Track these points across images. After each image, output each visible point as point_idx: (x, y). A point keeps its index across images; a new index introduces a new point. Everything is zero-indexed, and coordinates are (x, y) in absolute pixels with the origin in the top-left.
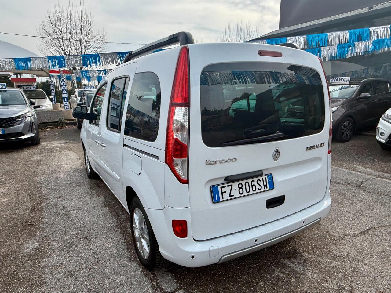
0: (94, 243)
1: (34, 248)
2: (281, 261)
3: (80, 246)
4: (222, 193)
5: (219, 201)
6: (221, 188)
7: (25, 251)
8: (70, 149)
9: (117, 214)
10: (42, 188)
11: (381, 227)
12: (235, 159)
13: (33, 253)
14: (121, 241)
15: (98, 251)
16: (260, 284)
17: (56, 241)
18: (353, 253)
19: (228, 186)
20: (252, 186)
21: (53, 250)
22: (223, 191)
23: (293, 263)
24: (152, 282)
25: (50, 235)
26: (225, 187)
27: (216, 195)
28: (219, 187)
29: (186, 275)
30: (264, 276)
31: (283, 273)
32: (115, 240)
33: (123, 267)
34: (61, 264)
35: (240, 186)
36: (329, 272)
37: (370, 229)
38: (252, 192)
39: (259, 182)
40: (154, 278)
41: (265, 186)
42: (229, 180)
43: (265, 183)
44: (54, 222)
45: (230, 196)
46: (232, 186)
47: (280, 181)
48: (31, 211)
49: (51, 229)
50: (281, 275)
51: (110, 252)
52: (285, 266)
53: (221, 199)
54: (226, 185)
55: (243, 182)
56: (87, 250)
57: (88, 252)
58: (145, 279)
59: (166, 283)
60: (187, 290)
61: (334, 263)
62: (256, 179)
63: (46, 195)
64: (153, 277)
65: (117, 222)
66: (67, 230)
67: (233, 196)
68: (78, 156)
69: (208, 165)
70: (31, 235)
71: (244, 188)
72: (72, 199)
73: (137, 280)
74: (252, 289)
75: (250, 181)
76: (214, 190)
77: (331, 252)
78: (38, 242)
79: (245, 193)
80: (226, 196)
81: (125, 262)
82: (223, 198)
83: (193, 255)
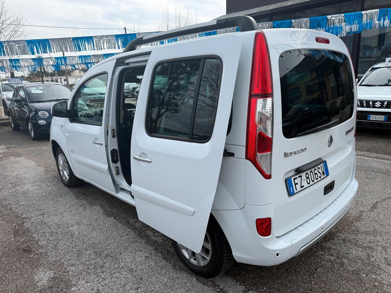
0: (123, 260)
1: (51, 278)
2: (323, 244)
3: (107, 265)
4: (296, 184)
5: (294, 194)
6: (294, 179)
7: (40, 284)
8: (19, 155)
9: (128, 223)
10: (13, 206)
11: (384, 200)
12: (305, 148)
13: (52, 284)
14: (153, 252)
15: (133, 267)
16: (319, 270)
17: (73, 265)
18: (377, 227)
19: (299, 177)
20: (315, 174)
21: (77, 276)
23: (335, 244)
24: (215, 290)
25: (61, 259)
26: (296, 178)
27: (291, 188)
28: (292, 179)
29: (244, 275)
30: (318, 262)
31: (332, 255)
32: (145, 252)
33: (173, 279)
34: (97, 290)
35: (307, 176)
36: (370, 247)
37: (377, 203)
38: (316, 181)
39: (319, 170)
40: (214, 285)
41: (323, 173)
42: (298, 171)
43: (323, 170)
44: (55, 243)
45: (301, 187)
46: (301, 176)
47: (332, 168)
48: (15, 235)
49: (57, 252)
50: (332, 258)
51: (148, 266)
52: (329, 249)
53: (295, 192)
54: (297, 176)
55: (309, 172)
56: (119, 269)
57: (122, 271)
58: (206, 288)
59: (229, 287)
60: (256, 290)
61: (369, 238)
62: (317, 168)
63: (23, 213)
64: (213, 284)
65: (135, 232)
66: (79, 250)
67: (303, 186)
68: (36, 162)
69: (286, 158)
70: (35, 264)
71: (310, 177)
72: (62, 214)
73: (198, 290)
74: (315, 276)
75: (313, 170)
76: (288, 182)
77: (360, 229)
78: (50, 270)
79: (312, 183)
80: (298, 186)
81: (172, 274)
82: (296, 190)
83: (279, 253)
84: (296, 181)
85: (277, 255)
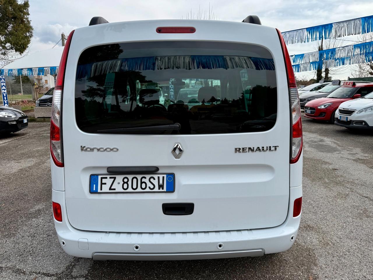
4: (102, 184)
5: (96, 192)
6: (102, 178)
19: (110, 178)
20: (142, 183)
22: (103, 182)
26: (106, 178)
27: (94, 185)
28: (100, 177)
35: (126, 180)
38: (139, 189)
39: (152, 180)
41: (161, 186)
42: (114, 171)
43: (161, 182)
45: (110, 189)
46: (115, 178)
53: (99, 191)
54: (108, 177)
55: (130, 177)
62: (148, 176)
67: (115, 189)
71: (130, 183)
75: (139, 177)
76: (93, 179)
79: (130, 190)
80: (106, 188)
82: (101, 189)
84: (104, 181)
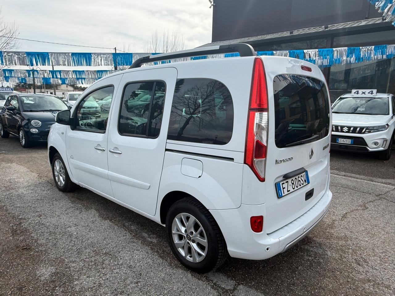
0: (121, 257)
1: (53, 273)
2: (302, 247)
3: (107, 262)
5: (282, 197)
7: (42, 278)
8: (12, 162)
9: (124, 226)
10: (9, 208)
11: (352, 211)
12: (292, 158)
13: (54, 278)
14: (150, 252)
15: (132, 264)
16: (299, 268)
17: (73, 262)
18: (348, 233)
19: (286, 182)
20: (299, 181)
21: (78, 271)
22: (283, 187)
23: (313, 247)
24: (209, 284)
25: (61, 256)
26: (284, 183)
27: (280, 191)
28: (281, 183)
29: (234, 272)
30: (298, 261)
31: (310, 256)
32: (142, 251)
33: (170, 275)
34: (99, 284)
35: (292, 182)
36: (342, 250)
37: (346, 213)
38: (299, 187)
39: (302, 178)
40: (208, 280)
41: (305, 181)
42: (286, 177)
43: (305, 178)
44: (55, 242)
45: (288, 191)
47: (312, 177)
48: (14, 234)
49: (57, 250)
50: (310, 258)
51: (146, 263)
52: (308, 251)
53: (283, 195)
54: (285, 182)
55: (294, 179)
56: (119, 266)
57: (122, 267)
58: (201, 282)
59: (222, 281)
60: (246, 284)
61: (341, 243)
62: (300, 176)
63: (20, 214)
64: (206, 279)
65: (131, 234)
66: (79, 249)
67: (289, 191)
68: (28, 168)
69: (277, 164)
70: (36, 260)
71: (294, 183)
72: (58, 216)
73: (194, 284)
74: (297, 273)
75: (297, 177)
76: (277, 186)
77: (333, 235)
78: (52, 266)
79: (296, 188)
80: (285, 190)
81: (169, 270)
82: (284, 193)
83: (269, 247)
85: (268, 249)
